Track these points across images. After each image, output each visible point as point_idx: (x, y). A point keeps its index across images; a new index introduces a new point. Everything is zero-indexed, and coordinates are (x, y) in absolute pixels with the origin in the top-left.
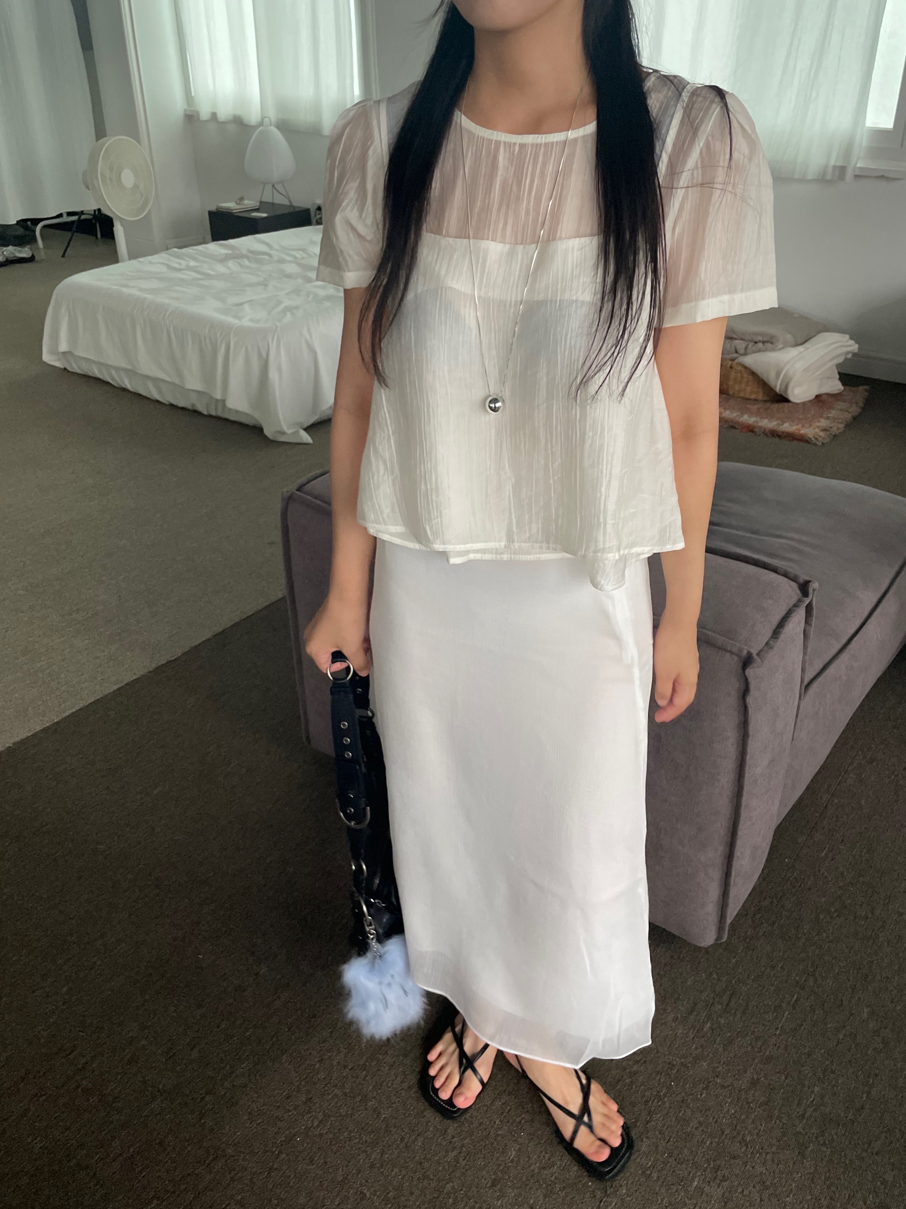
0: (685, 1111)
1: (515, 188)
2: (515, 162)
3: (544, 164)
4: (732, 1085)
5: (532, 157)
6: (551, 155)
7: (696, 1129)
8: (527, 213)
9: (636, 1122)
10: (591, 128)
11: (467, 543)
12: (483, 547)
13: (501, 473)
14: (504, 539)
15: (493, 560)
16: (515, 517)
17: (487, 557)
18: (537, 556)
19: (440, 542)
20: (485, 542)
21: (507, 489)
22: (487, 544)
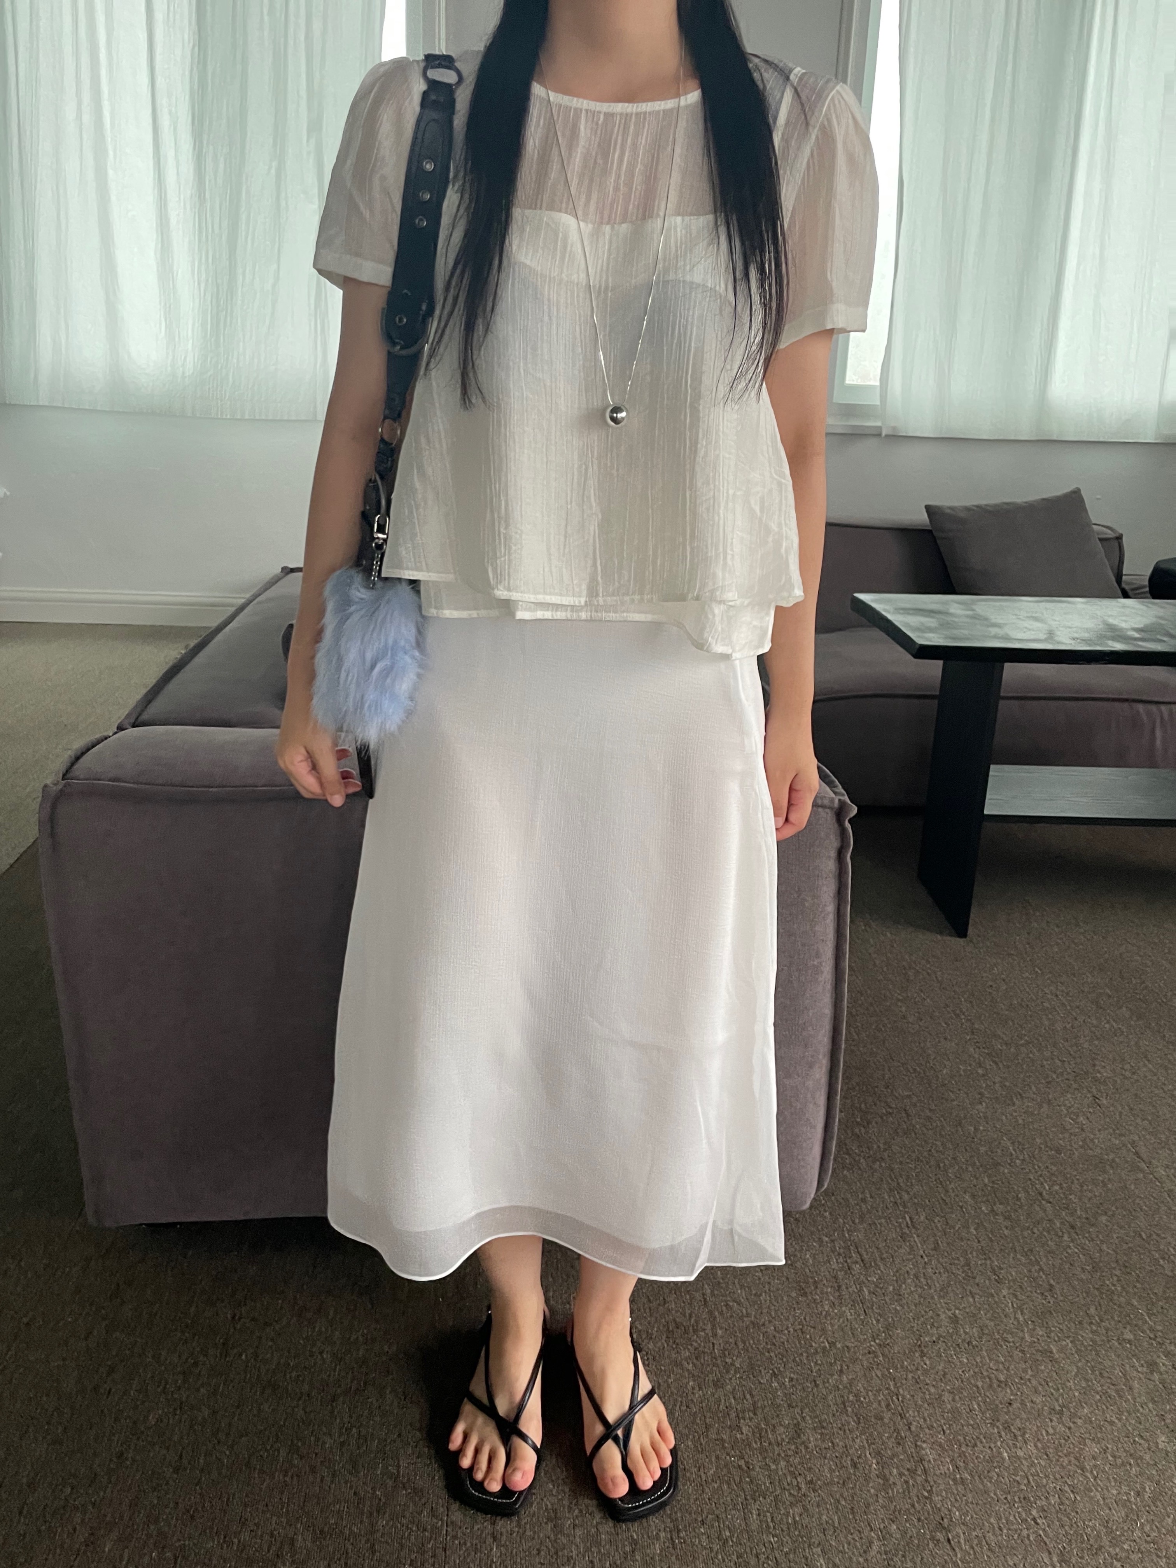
0: (929, 1391)
1: (600, 161)
2: (599, 132)
3: (636, 135)
4: (940, 1336)
5: (622, 127)
6: (644, 127)
7: (954, 1400)
8: (616, 189)
9: (898, 1433)
10: (693, 97)
11: (539, 593)
12: (559, 602)
13: (585, 507)
14: (585, 593)
15: (568, 620)
16: (601, 563)
17: (560, 615)
18: (625, 614)
19: (504, 587)
20: (561, 595)
21: (592, 529)
22: (564, 598)
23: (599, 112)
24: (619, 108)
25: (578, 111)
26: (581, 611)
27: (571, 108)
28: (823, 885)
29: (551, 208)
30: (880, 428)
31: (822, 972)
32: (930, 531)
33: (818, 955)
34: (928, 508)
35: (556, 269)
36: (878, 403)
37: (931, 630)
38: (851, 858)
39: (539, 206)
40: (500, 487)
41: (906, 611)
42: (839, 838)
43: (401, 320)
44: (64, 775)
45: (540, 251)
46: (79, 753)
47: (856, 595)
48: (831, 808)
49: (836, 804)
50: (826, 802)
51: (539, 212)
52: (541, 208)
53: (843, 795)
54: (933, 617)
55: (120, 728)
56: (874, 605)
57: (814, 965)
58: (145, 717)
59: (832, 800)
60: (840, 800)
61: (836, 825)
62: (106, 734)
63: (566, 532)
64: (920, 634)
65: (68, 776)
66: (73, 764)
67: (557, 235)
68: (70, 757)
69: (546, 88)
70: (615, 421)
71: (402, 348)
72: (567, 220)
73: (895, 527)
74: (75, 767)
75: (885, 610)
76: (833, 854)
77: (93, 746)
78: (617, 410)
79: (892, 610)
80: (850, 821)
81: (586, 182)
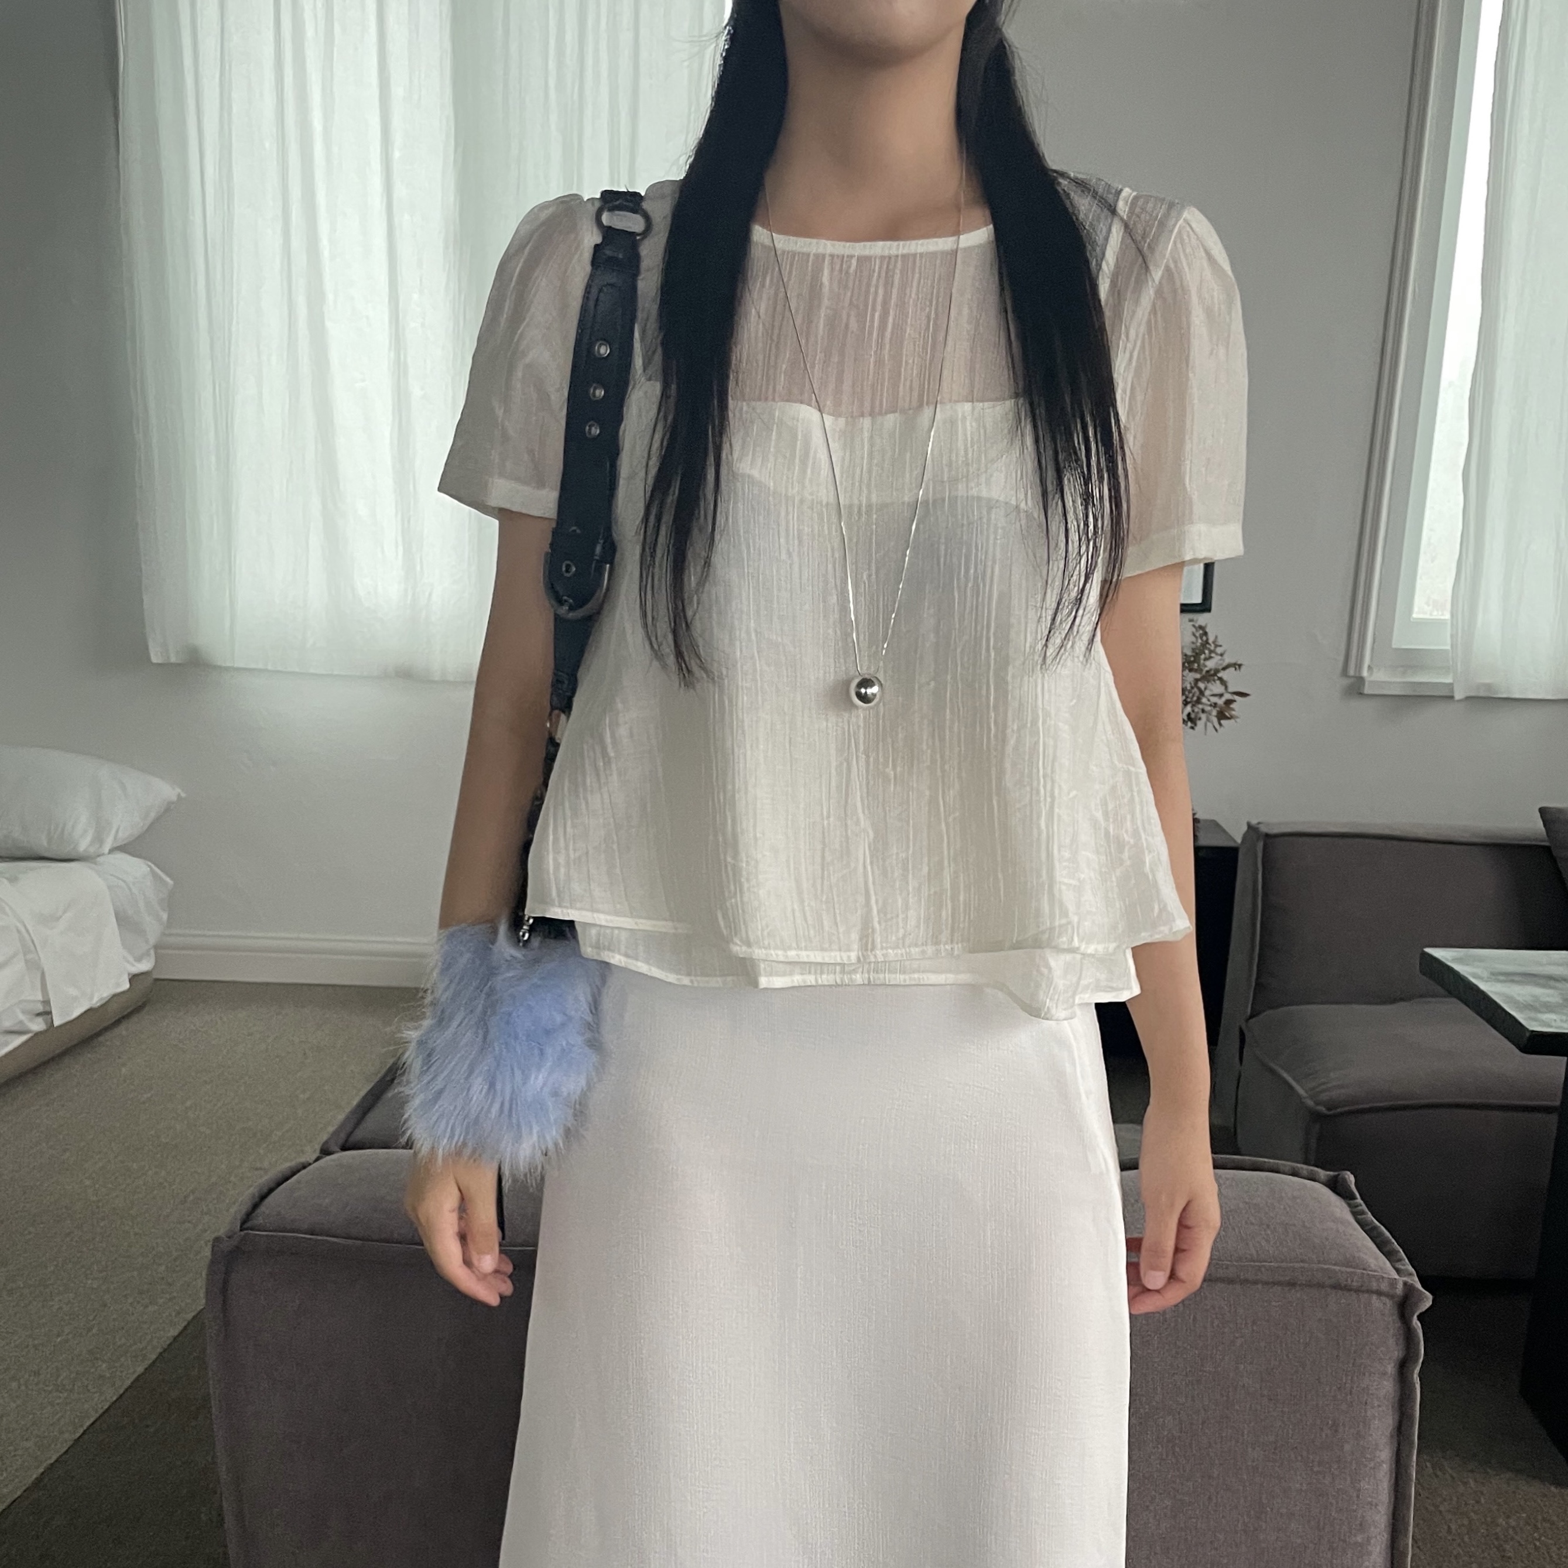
2: (850, 285)
3: (903, 287)
6: (913, 274)
8: (879, 365)
10: (983, 235)
11: (790, 948)
12: (819, 960)
13: (849, 822)
14: (856, 946)
15: (837, 985)
16: (877, 902)
17: (826, 979)
18: (916, 976)
19: (741, 940)
20: (822, 949)
21: (861, 852)
22: (826, 954)
23: (851, 257)
24: (879, 248)
25: (820, 258)
26: (855, 971)
27: (808, 255)
28: (1374, 1417)
29: (789, 398)
30: (1450, 686)
31: (1370, 1554)
32: (1547, 850)
33: (1362, 1527)
34: (1543, 811)
35: (796, 484)
36: (1448, 647)
37: (1549, 1008)
38: (1420, 1375)
39: (770, 397)
40: (725, 798)
41: (1510, 977)
42: (1401, 1341)
43: (568, 567)
44: (243, 1222)
45: (772, 459)
46: (265, 1190)
47: (1428, 950)
48: (1391, 1297)
49: (1400, 1289)
50: (1384, 1287)
51: (770, 403)
52: (774, 400)
53: (1411, 1274)
54: (1551, 987)
55: (325, 1152)
56: (1457, 967)
57: (1356, 1543)
58: (359, 1135)
59: (1393, 1283)
60: (1405, 1284)
61: (1398, 1324)
62: (303, 1159)
63: (823, 857)
64: (1532, 1015)
65: (248, 1224)
66: (255, 1206)
67: (794, 437)
68: (253, 1196)
69: (770, 230)
70: (864, 698)
71: (572, 609)
72: (807, 413)
73: (1488, 841)
74: (259, 1211)
75: (1475, 976)
76: (1391, 1368)
77: (287, 1179)
78: (866, 683)
79: (1485, 974)
80: (1419, 1318)
81: (835, 359)
